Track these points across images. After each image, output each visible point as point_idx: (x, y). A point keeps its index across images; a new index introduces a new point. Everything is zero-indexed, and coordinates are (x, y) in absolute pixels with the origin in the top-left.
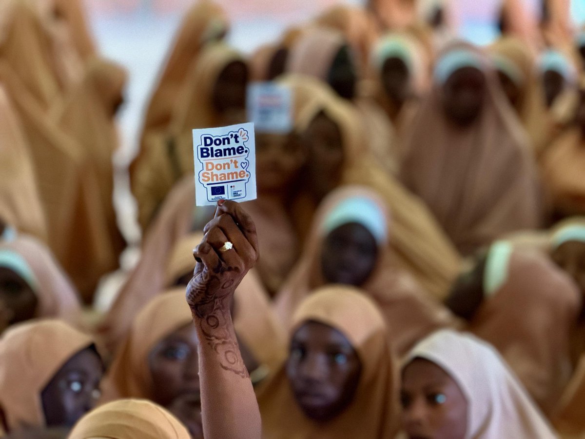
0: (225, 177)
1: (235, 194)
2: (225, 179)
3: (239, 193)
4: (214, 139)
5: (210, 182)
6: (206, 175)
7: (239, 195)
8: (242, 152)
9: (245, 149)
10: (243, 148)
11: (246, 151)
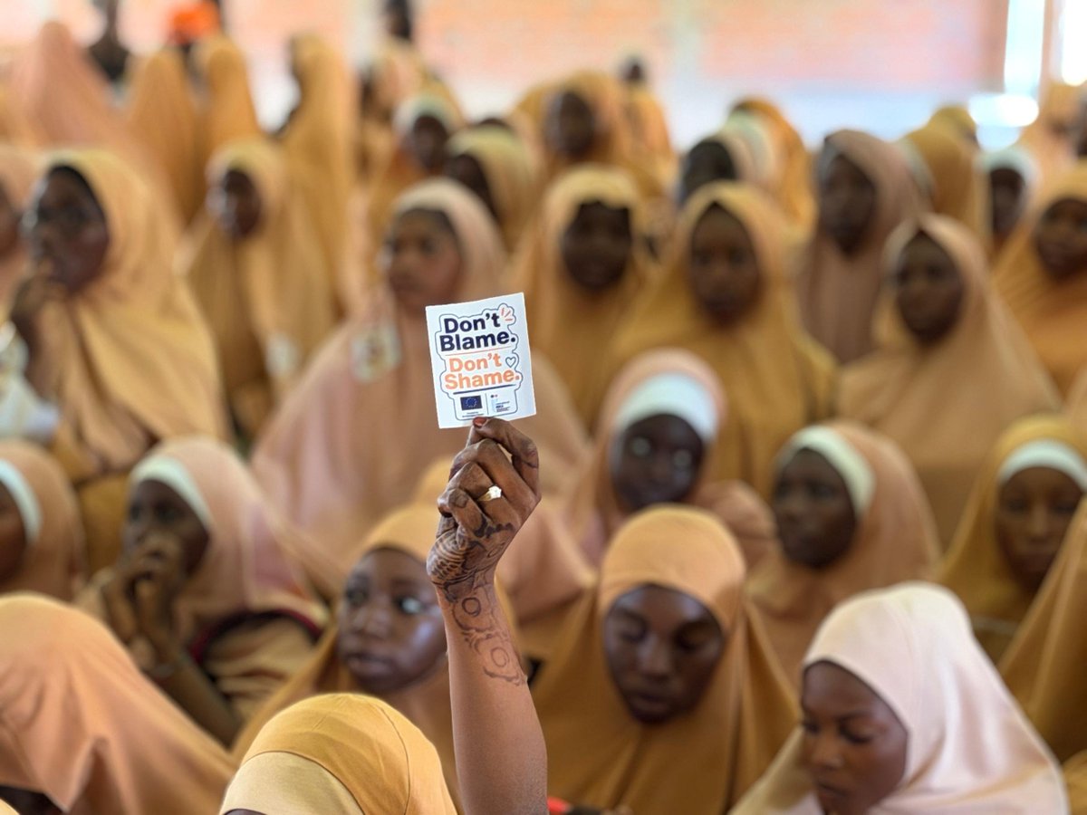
0: (480, 380)
1: (499, 407)
2: (481, 384)
3: (505, 406)
4: (459, 322)
5: (458, 389)
6: (451, 378)
7: (506, 409)
8: (507, 341)
9: (511, 337)
10: (507, 336)
11: (513, 340)
